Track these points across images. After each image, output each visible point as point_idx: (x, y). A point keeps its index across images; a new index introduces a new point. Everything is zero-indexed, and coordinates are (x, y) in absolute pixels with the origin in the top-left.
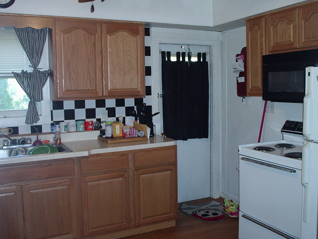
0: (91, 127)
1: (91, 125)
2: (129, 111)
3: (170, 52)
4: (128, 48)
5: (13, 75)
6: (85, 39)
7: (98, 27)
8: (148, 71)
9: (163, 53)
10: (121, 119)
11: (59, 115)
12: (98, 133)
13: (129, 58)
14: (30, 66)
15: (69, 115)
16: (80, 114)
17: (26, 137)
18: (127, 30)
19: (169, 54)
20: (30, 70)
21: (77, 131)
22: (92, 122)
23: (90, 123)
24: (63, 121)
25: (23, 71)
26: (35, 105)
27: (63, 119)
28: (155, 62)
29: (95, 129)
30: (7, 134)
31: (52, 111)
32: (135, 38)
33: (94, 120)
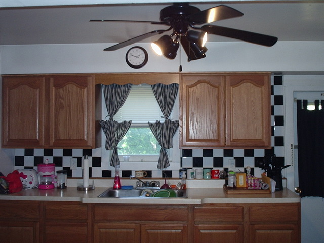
0: (217, 176)
1: (217, 173)
2: (258, 162)
3: (307, 100)
4: (252, 99)
5: (148, 125)
6: (208, 92)
7: (222, 79)
8: (280, 121)
9: (299, 102)
10: (249, 170)
11: (188, 162)
12: (223, 182)
13: (253, 108)
14: (162, 117)
15: (198, 162)
16: (208, 162)
17: (156, 180)
18: (251, 80)
19: (306, 103)
20: (163, 121)
21: (203, 179)
22: (218, 171)
23: (216, 172)
24: (192, 168)
25: (157, 121)
26: (165, 152)
27: (192, 166)
28: (288, 111)
29: (221, 178)
30: (142, 176)
31: (181, 158)
32: (260, 88)
33: (221, 169)
